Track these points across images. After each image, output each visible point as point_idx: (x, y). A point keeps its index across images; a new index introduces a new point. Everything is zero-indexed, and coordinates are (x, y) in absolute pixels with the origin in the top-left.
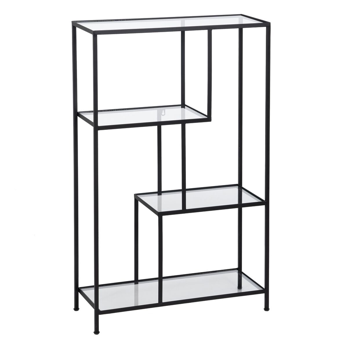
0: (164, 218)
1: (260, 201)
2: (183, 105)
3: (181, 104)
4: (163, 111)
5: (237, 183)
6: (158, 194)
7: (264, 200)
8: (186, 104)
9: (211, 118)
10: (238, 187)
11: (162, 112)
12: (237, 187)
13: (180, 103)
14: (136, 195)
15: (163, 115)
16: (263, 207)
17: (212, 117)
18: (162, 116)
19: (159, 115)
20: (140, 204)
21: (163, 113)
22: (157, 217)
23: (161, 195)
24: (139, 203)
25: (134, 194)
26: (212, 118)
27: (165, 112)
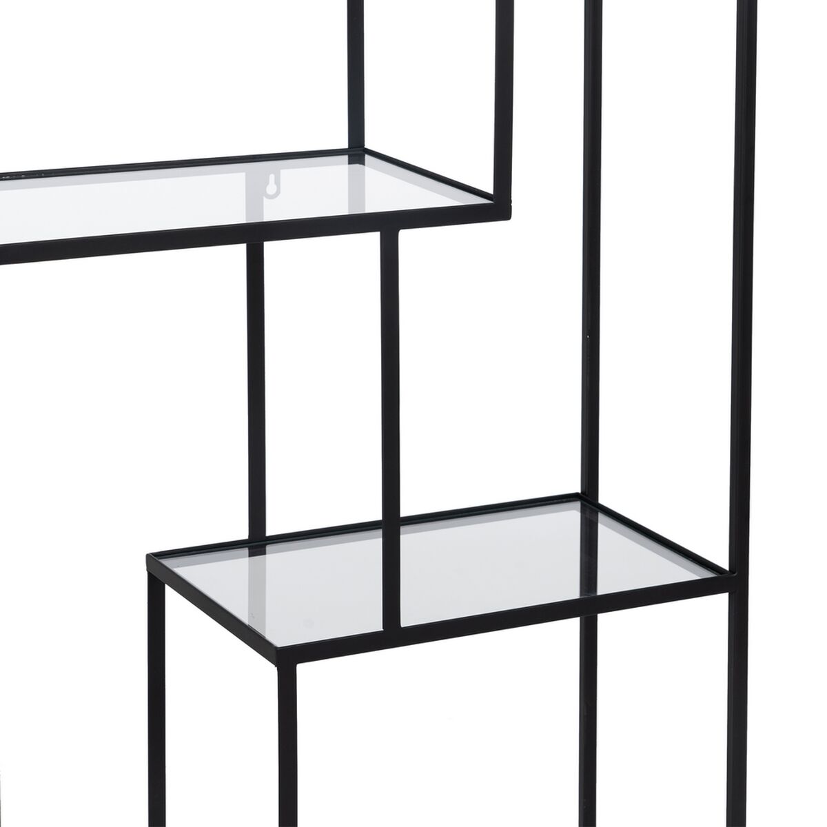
0: (304, 671)
1: (707, 574)
2: (357, 151)
3: (346, 146)
4: (272, 177)
5: (576, 488)
6: (250, 548)
7: (726, 567)
8: (368, 145)
9: (511, 202)
10: (582, 505)
11: (267, 183)
12: (578, 504)
13: (344, 143)
14: (155, 561)
15: (272, 197)
16: (719, 603)
17: (512, 199)
18: (265, 199)
19: (255, 195)
20: (172, 597)
21: (271, 189)
22: (270, 672)
23: (264, 553)
24: (171, 594)
25: (148, 556)
26: (513, 204)
27: (277, 182)
